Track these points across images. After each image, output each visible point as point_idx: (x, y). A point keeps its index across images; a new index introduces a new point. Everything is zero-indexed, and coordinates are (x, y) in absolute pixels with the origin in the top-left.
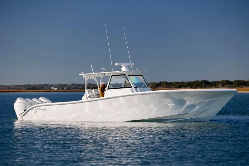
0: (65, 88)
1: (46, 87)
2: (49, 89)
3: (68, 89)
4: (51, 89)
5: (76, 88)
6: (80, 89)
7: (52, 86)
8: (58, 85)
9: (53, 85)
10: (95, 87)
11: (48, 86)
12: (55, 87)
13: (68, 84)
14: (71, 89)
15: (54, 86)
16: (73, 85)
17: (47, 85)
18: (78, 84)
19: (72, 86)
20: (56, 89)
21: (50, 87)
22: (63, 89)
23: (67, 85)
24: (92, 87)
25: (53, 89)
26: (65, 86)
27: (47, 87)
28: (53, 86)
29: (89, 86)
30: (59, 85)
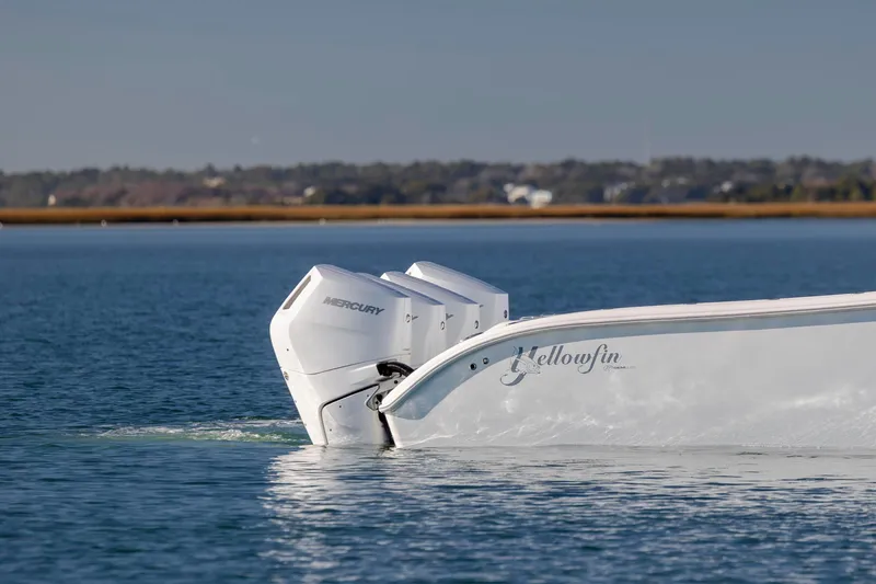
0: (613, 191)
1: (464, 183)
2: (490, 198)
3: (636, 196)
4: (504, 200)
5: (696, 194)
6: (726, 197)
7: (514, 173)
8: (559, 172)
9: (518, 170)
10: (837, 183)
11: (484, 176)
12: (535, 184)
13: (631, 165)
14: (654, 201)
15: (530, 173)
16: (671, 167)
17: (471, 169)
18: (710, 164)
19: (663, 175)
20: (540, 198)
21: (499, 183)
22: (597, 197)
23: (624, 171)
24: (821, 182)
25: (522, 201)
26: (608, 173)
27: (474, 187)
28: (522, 176)
29: (798, 177)
30: (568, 165)
